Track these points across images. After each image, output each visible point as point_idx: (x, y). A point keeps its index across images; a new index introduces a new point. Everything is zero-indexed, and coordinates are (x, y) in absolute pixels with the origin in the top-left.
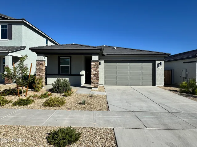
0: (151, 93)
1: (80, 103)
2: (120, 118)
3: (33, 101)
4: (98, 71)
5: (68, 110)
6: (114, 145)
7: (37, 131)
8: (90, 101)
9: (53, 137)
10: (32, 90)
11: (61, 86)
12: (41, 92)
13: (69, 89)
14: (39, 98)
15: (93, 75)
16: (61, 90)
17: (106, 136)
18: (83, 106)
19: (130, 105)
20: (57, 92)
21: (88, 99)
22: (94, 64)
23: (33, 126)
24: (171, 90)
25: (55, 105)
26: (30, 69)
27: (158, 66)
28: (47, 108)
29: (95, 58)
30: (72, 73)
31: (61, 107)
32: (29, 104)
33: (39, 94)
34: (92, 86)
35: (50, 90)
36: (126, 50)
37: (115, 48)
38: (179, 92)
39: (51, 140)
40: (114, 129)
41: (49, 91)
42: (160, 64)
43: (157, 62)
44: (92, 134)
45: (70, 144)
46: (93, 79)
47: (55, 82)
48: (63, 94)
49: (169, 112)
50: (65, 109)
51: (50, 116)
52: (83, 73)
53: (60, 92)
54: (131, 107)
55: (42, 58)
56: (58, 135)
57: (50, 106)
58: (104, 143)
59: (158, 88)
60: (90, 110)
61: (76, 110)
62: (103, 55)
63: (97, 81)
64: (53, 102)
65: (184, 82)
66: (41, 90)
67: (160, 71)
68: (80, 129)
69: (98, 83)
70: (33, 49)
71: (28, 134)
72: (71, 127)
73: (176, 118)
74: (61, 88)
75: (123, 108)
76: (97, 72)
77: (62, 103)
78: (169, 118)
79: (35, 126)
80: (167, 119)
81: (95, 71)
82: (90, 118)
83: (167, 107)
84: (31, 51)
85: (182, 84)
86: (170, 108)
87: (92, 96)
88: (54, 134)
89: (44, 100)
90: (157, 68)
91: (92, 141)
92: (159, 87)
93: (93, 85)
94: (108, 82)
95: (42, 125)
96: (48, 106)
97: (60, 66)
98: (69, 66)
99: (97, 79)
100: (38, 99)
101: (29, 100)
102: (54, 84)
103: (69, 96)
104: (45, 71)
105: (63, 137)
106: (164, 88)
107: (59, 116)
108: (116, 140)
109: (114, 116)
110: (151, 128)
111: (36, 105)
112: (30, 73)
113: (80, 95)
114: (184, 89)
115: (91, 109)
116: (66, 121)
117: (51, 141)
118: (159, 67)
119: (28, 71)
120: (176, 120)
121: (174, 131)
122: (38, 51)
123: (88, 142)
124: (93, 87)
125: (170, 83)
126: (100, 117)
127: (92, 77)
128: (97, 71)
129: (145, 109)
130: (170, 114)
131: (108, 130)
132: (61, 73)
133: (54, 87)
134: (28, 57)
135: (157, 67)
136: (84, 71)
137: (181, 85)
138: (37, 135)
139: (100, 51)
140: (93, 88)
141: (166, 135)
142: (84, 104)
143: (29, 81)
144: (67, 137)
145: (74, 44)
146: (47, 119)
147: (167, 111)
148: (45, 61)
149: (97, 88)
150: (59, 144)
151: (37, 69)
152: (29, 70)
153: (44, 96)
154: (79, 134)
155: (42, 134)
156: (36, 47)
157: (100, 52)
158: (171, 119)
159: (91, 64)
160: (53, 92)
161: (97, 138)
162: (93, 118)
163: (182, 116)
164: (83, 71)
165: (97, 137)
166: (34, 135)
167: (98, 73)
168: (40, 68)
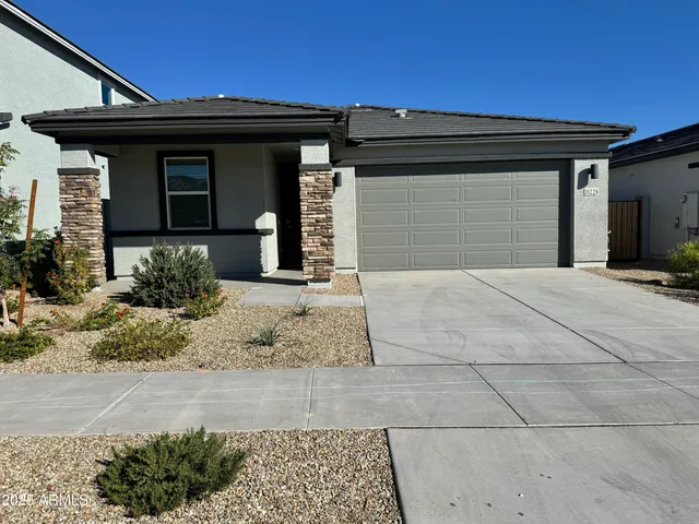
0: (552, 292)
1: (254, 342)
2: (417, 388)
3: (49, 342)
4: (330, 211)
5: (202, 371)
6: (383, 493)
7: (56, 456)
8: (294, 330)
9: (123, 474)
10: (48, 302)
11: (173, 278)
12: (88, 304)
13: (207, 290)
14: (74, 329)
15: (308, 228)
16: (171, 292)
17: (352, 459)
18: (266, 350)
19: (462, 342)
20: (158, 305)
21: (289, 325)
22: (310, 179)
23: (42, 435)
24: (636, 281)
25: (144, 355)
26: (28, 204)
27: (583, 183)
28: (109, 365)
29: (314, 154)
30: (222, 225)
31: (170, 361)
32: (32, 354)
33: (77, 313)
34: (307, 273)
35: (126, 298)
36: (448, 118)
37: (402, 113)
38: (668, 286)
39: (115, 487)
40: (390, 431)
41: (122, 301)
42: (592, 171)
43: (580, 165)
44: (295, 458)
45: (198, 499)
46: (309, 245)
47: (147, 261)
48: (181, 310)
49: (625, 362)
50: (187, 367)
51: (118, 397)
52: (268, 221)
53: (170, 302)
54: (465, 346)
55: (81, 158)
56: (145, 463)
57: (120, 358)
58: (343, 488)
59: (584, 273)
60: (293, 367)
61: (234, 370)
62: (351, 143)
63: (327, 252)
64: (136, 340)
65: (691, 244)
66: (87, 296)
67: (593, 202)
68: (242, 437)
69: (330, 262)
70: (39, 123)
71: (19, 467)
72: (202, 432)
73: (652, 382)
74: (172, 286)
75: (431, 351)
76: (324, 216)
77: (175, 344)
78: (620, 384)
79: (49, 436)
80: (612, 389)
81: (319, 211)
82: (290, 396)
83: (616, 345)
84: (33, 129)
85: (683, 251)
86: (626, 345)
87: (303, 313)
88: (127, 463)
89: (96, 337)
90: (577, 193)
91: (291, 483)
92: (587, 270)
93: (312, 269)
94: (373, 257)
95: (80, 432)
96: (112, 358)
97: (168, 193)
98: (207, 193)
99: (328, 245)
100: (72, 334)
101: (33, 338)
102: (142, 269)
103: (209, 315)
104: (100, 216)
105: (167, 470)
106: (606, 275)
107: (159, 394)
108: (393, 473)
109: (392, 382)
110: (546, 422)
111: (61, 356)
112: (30, 222)
113: (257, 309)
114: (689, 275)
115: (297, 361)
116: (184, 414)
117: (114, 491)
118: (586, 188)
119: (18, 213)
120: (652, 390)
121: (641, 429)
122: (64, 129)
123: (275, 485)
124: (311, 277)
125: (634, 257)
126: (333, 391)
127: (305, 235)
128: (327, 210)
129: (523, 354)
130: (625, 368)
131: (362, 438)
132: (173, 226)
133: (144, 282)
134: (15, 151)
135: (579, 188)
136: (274, 215)
137: (675, 255)
138: (55, 470)
139: (336, 121)
140: (312, 281)
141: (606, 446)
142: (271, 344)
143: (26, 259)
144: (185, 470)
145: (221, 96)
146: (104, 408)
147: (616, 360)
148: (96, 172)
149: (328, 280)
150: (148, 500)
151: (63, 208)
152: (26, 211)
153: (100, 319)
154: (240, 457)
155: (77, 465)
156: (55, 113)
157: (333, 129)
158: (630, 385)
159: (299, 183)
160: (140, 303)
161: (313, 471)
162: (305, 396)
163: (675, 375)
164: (267, 213)
165: (314, 466)
166: (42, 471)
167: (329, 219)
168: (79, 205)
